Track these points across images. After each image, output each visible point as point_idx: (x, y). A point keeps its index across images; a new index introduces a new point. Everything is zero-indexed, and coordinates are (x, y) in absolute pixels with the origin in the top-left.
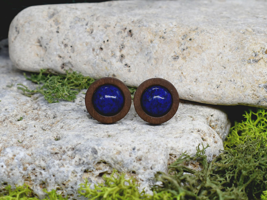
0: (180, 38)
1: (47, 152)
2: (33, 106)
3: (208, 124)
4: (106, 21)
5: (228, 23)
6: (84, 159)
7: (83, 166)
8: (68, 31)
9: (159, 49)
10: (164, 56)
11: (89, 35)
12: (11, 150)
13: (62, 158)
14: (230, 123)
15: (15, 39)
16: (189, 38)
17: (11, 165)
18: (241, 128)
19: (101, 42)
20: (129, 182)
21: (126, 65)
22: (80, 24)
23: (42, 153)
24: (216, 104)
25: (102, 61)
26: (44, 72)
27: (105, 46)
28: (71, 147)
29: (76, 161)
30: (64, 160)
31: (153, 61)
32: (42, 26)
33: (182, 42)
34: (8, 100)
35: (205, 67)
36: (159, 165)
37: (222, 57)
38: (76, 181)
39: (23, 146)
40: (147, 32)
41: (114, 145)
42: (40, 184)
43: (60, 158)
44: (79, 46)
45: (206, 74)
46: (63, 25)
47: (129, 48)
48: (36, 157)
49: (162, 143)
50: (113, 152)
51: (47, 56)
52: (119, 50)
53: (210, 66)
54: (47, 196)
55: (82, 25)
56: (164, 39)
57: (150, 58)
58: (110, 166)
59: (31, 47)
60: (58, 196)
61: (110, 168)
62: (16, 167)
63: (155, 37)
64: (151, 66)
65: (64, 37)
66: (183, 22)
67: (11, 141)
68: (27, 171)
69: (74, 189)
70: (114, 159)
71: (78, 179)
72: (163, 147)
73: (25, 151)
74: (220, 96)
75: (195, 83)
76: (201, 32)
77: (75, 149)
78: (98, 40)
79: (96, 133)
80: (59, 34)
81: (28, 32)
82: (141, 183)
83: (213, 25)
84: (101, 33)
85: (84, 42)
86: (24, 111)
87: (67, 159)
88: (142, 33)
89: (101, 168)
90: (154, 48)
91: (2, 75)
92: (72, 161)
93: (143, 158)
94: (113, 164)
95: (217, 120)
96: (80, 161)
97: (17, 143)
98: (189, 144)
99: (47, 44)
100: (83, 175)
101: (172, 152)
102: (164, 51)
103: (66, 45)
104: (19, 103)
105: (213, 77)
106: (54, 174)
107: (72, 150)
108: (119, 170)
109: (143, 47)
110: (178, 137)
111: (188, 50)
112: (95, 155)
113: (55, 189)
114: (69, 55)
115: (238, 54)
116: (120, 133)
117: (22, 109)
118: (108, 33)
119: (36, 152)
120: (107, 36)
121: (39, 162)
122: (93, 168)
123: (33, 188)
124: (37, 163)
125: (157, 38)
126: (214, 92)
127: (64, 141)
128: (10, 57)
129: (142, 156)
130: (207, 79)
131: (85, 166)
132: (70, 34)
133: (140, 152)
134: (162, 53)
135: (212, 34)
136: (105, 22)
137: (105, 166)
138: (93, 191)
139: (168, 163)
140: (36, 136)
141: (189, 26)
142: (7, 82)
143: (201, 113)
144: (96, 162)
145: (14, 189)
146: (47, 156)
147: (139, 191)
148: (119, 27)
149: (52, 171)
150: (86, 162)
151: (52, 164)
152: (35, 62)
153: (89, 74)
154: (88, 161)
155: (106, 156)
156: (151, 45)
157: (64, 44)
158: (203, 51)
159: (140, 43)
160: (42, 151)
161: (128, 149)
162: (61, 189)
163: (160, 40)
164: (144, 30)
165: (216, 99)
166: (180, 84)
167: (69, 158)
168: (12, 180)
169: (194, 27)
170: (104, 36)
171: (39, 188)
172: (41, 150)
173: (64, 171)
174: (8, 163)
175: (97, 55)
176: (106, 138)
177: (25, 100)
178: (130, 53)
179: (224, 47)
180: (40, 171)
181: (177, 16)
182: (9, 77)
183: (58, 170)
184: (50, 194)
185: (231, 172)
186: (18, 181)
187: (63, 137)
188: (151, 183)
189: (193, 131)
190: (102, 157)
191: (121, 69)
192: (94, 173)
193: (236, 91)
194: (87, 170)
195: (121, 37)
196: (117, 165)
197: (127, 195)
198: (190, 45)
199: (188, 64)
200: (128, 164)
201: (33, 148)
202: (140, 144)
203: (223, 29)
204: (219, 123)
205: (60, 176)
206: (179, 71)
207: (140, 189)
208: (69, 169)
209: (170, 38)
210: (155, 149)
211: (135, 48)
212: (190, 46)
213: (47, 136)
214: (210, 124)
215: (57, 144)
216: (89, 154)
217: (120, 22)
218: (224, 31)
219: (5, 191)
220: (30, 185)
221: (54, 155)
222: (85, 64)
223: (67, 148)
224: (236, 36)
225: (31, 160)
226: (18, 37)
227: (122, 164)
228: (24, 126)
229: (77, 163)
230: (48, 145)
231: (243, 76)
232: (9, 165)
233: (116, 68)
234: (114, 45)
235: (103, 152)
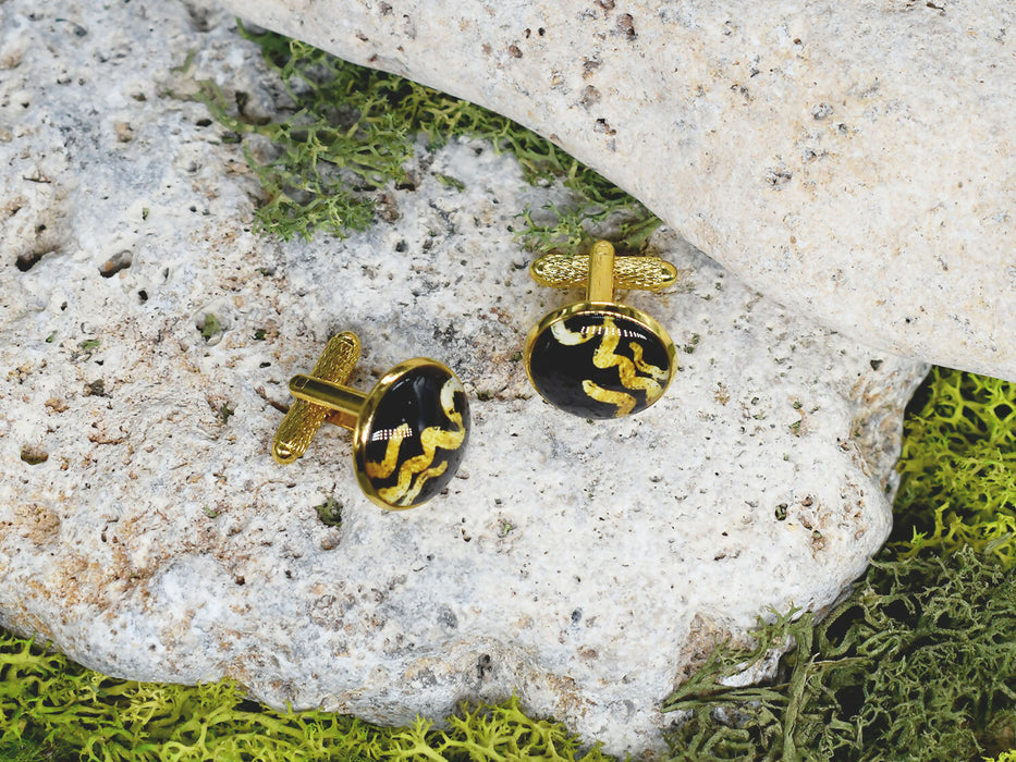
0: (805, 111)
1: (297, 603)
2: (260, 253)
6: (413, 638)
9: (726, 130)
10: (740, 160)
12: (180, 590)
13: (345, 621)
16: (839, 123)
17: (181, 643)
19: (518, 30)
21: (602, 121)
23: (278, 608)
27: (531, 47)
28: (375, 587)
29: (388, 640)
30: (351, 628)
33: (813, 128)
34: (175, 211)
35: (877, 237)
36: (652, 673)
37: (942, 224)
39: (220, 546)
40: (690, 51)
41: (515, 593)
43: (338, 620)
44: (433, 24)
45: (876, 264)
47: (618, 71)
48: (260, 618)
49: (671, 600)
50: (507, 621)
51: (316, 19)
52: (581, 70)
53: (897, 240)
56: (747, 96)
57: (691, 141)
62: (195, 647)
63: (717, 79)
67: (179, 518)
68: (231, 652)
72: (670, 618)
75: (830, 285)
76: (888, 110)
77: (387, 601)
78: (505, 22)
82: (589, 709)
85: (453, 17)
86: (230, 275)
87: (360, 625)
88: (671, 49)
90: (706, 118)
92: (374, 637)
93: (600, 654)
95: (893, 375)
96: (399, 642)
97: (199, 521)
98: (762, 590)
102: (740, 141)
103: (386, 6)
104: (212, 233)
105: (896, 284)
106: (315, 675)
107: (376, 599)
109: (667, 95)
111: (826, 161)
112: (449, 629)
114: (395, 40)
115: (1002, 240)
116: (540, 520)
117: (220, 270)
118: (545, 8)
119: (260, 604)
120: (540, 14)
121: (272, 632)
124: (263, 632)
125: (724, 86)
126: (895, 333)
127: (352, 559)
129: (599, 646)
130: (875, 283)
133: (594, 630)
134: (731, 144)
135: (925, 125)
140: (263, 489)
141: (846, 70)
146: (295, 614)
149: (309, 664)
150: (416, 646)
151: (312, 643)
154: (424, 643)
156: (699, 103)
157: (379, 1)
158: (881, 179)
160: (278, 601)
161: (557, 613)
163: (731, 96)
164: (678, 40)
166: (780, 276)
167: (365, 622)
169: (864, 78)
170: (530, 11)
173: (348, 668)
174: (172, 637)
175: (500, 66)
176: (493, 545)
177: (233, 212)
178: (621, 91)
179: (960, 186)
180: (273, 654)
185: (880, 700)
189: (788, 504)
190: (470, 633)
191: (581, 134)
193: (968, 353)
195: (591, 33)
198: (837, 147)
199: (820, 211)
202: (600, 594)
206: (782, 231)
208: (363, 663)
209: (771, 104)
210: (642, 626)
211: (638, 81)
212: (835, 152)
215: (328, 570)
216: (431, 626)
223: (360, 588)
224: (1010, 159)
225: (245, 625)
228: (228, 380)
229: (391, 646)
230: (301, 572)
231: (1001, 322)
232: (174, 644)
233: (563, 124)
234: (565, 53)
235: (475, 623)
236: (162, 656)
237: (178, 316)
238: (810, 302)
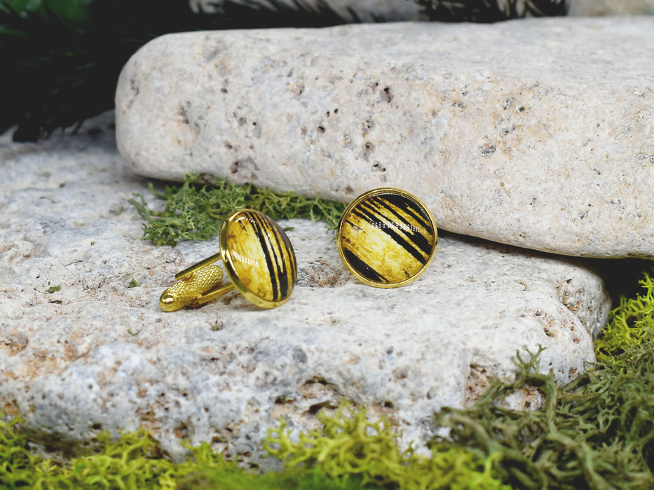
0: (498, 105)
1: (194, 356)
2: (165, 255)
3: (559, 300)
4: (332, 66)
5: (606, 73)
6: (276, 373)
7: (274, 388)
8: (247, 89)
9: (452, 131)
10: (463, 146)
11: (295, 98)
12: (111, 351)
13: (227, 371)
14: (610, 300)
15: (129, 107)
16: (520, 107)
17: (111, 383)
18: (633, 311)
19: (322, 113)
20: (376, 427)
21: (376, 166)
22: (273, 73)
23: (180, 359)
24: (579, 255)
25: (322, 157)
26: (194, 181)
27: (330, 123)
28: (247, 345)
29: (258, 378)
30: (232, 374)
31: (437, 157)
32: (191, 77)
33: (504, 114)
34: (111, 241)
35: (553, 171)
36: (447, 389)
37: (592, 150)
38: (257, 422)
39: (140, 342)
40: (425, 91)
41: (345, 341)
42: (176, 430)
43: (222, 370)
44: (271, 122)
45: (556, 188)
46: (237, 75)
47: (384, 127)
48: (167, 368)
49: (454, 340)
50: (341, 359)
51: (200, 144)
52: (362, 132)
53: (566, 169)
54: (191, 455)
55: (280, 76)
56: (462, 107)
57: (431, 150)
58: (336, 391)
59: (164, 125)
60: (214, 457)
61: (335, 395)
62: (121, 388)
63: (443, 102)
64: (433, 168)
65: (238, 102)
66: (506, 70)
67: (111, 331)
68: (146, 399)
69: (253, 440)
70: (345, 373)
71: (261, 419)
72: (455, 349)
73: (142, 352)
74: (587, 238)
75: (530, 208)
76: (547, 92)
77: (256, 351)
78: (313, 110)
79: (306, 316)
80: (227, 95)
81: (158, 90)
82: (405, 430)
83: (574, 77)
84: (322, 94)
85: (282, 114)
86: (146, 265)
87: (238, 372)
88: (414, 94)
89: (314, 394)
90: (439, 128)
91: (100, 187)
92: (248, 378)
93: (410, 373)
94: (341, 386)
95: (580, 292)
96: (266, 378)
97: (125, 336)
98: (515, 343)
99: (200, 118)
100: (274, 409)
101: (475, 360)
102: (461, 135)
103: (242, 121)
104: (135, 249)
105: (571, 194)
106: (206, 407)
107: (249, 353)
108: (356, 400)
109: (414, 126)
110: (491, 327)
111: (515, 132)
112: (301, 365)
113: (209, 441)
114: (248, 141)
115: (630, 142)
116: (358, 316)
117: (140, 261)
118: (337, 95)
119: (168, 356)
120: (334, 100)
121: (175, 379)
122: (297, 393)
123: (160, 436)
124: (169, 379)
125: (448, 105)
126: (575, 228)
127: (231, 331)
128: (119, 147)
129: (408, 368)
130: (557, 198)
131: (279, 388)
132: (250, 95)
133: (403, 358)
134: (456, 137)
135: (571, 96)
136: (331, 69)
137: (324, 390)
138: (296, 446)
139: (467, 384)
140: (169, 320)
141: (519, 80)
142: (111, 202)
143: (544, 275)
144: (304, 381)
145: (117, 439)
146: (192, 364)
147: (399, 449)
148: (363, 81)
149: (202, 398)
150: (279, 379)
151: (204, 383)
152: (174, 157)
153: (294, 186)
154: (284, 378)
155: (326, 367)
156: (434, 121)
157: (239, 118)
158: (550, 135)
159: (409, 117)
160: (180, 354)
161: (376, 351)
162: (223, 440)
163: (453, 110)
164: (417, 88)
165: (578, 244)
166: (497, 209)
167: (242, 370)
168: (112, 418)
169: (530, 83)
170: (329, 99)
171: (173, 436)
172: (179, 351)
173: (230, 398)
174: (104, 379)
175: (312, 142)
176: (328, 326)
178: (386, 140)
179: (598, 126)
180: (176, 398)
181: (493, 59)
182: (116, 192)
183: (216, 398)
184: (196, 451)
185: (611, 411)
186: (125, 420)
187: (229, 323)
188: (427, 430)
189: (525, 313)
190: (317, 368)
191: (364, 175)
192: (298, 405)
193: (624, 226)
194: (282, 398)
195: (365, 103)
196: (351, 387)
197: (370, 456)
198: (520, 120)
199: (516, 165)
200: (375, 387)
201: (161, 346)
202: (405, 340)
203: (596, 87)
204: (585, 298)
205: (221, 411)
206: (494, 180)
207: (402, 443)
208: (241, 395)
209: (477, 106)
210: (436, 351)
211: (396, 128)
212: (520, 124)
213: (194, 321)
214: (563, 299)
215: (215, 338)
216: (288, 361)
217: (364, 70)
218: (599, 91)
219: (97, 444)
220: (153, 430)
221: (209, 363)
222: (284, 164)
223: (238, 347)
224: (625, 102)
225: (156, 374)
226: (136, 103)
227: (362, 385)
228: (145, 298)
229: (261, 382)
230: (196, 339)
231: (640, 192)
232: (105, 385)
233: (353, 172)
234: (351, 121)
235: (319, 358)
236: (97, 393)
237: (111, 276)
238: (519, 221)
